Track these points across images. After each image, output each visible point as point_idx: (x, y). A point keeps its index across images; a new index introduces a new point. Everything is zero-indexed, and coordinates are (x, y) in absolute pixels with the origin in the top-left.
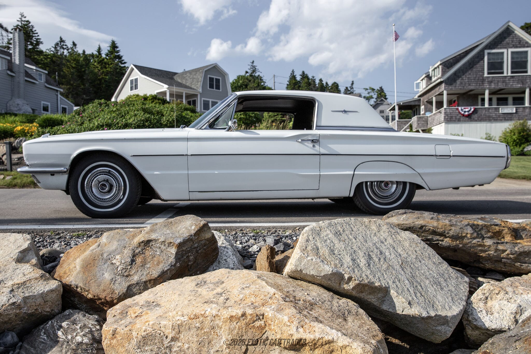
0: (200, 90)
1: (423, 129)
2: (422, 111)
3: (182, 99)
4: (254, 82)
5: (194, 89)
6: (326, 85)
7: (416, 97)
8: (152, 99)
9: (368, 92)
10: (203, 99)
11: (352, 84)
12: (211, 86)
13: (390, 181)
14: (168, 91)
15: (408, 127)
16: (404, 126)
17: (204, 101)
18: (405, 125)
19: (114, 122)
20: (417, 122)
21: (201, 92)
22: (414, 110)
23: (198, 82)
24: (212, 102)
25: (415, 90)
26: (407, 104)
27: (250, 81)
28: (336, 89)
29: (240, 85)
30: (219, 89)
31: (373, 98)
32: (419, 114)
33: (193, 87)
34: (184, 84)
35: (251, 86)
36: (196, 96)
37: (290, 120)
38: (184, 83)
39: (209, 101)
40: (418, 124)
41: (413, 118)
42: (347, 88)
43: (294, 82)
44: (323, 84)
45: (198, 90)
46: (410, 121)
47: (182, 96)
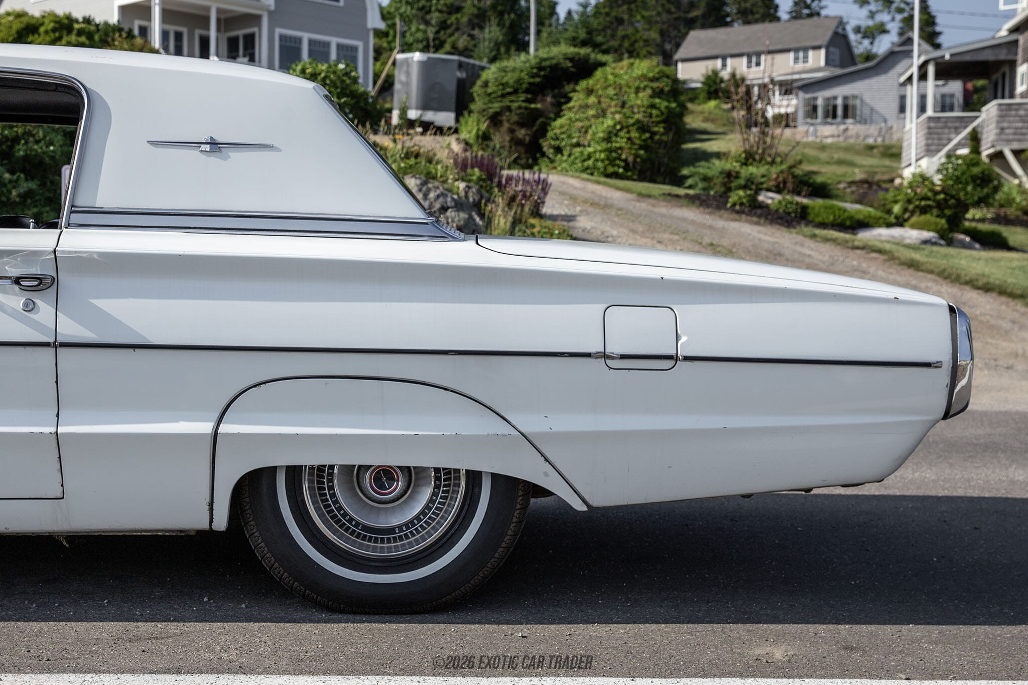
0: (269, 1)
1: (1017, 146)
2: (1022, 84)
3: (207, 27)
7: (1004, 33)
8: (54, 30)
9: (871, 12)
10: (278, 31)
13: (398, 467)
14: (157, 1)
15: (965, 138)
16: (953, 136)
17: (282, 38)
18: (957, 131)
20: (998, 122)
21: (273, 8)
22: (994, 77)
24: (311, 42)
25: (1002, 7)
26: (968, 58)
31: (885, 31)
32: (1012, 96)
36: (255, 19)
37: (555, 110)
39: (299, 40)
40: (1002, 129)
41: (984, 109)
45: (264, 0)
46: (977, 117)
47: (207, 19)
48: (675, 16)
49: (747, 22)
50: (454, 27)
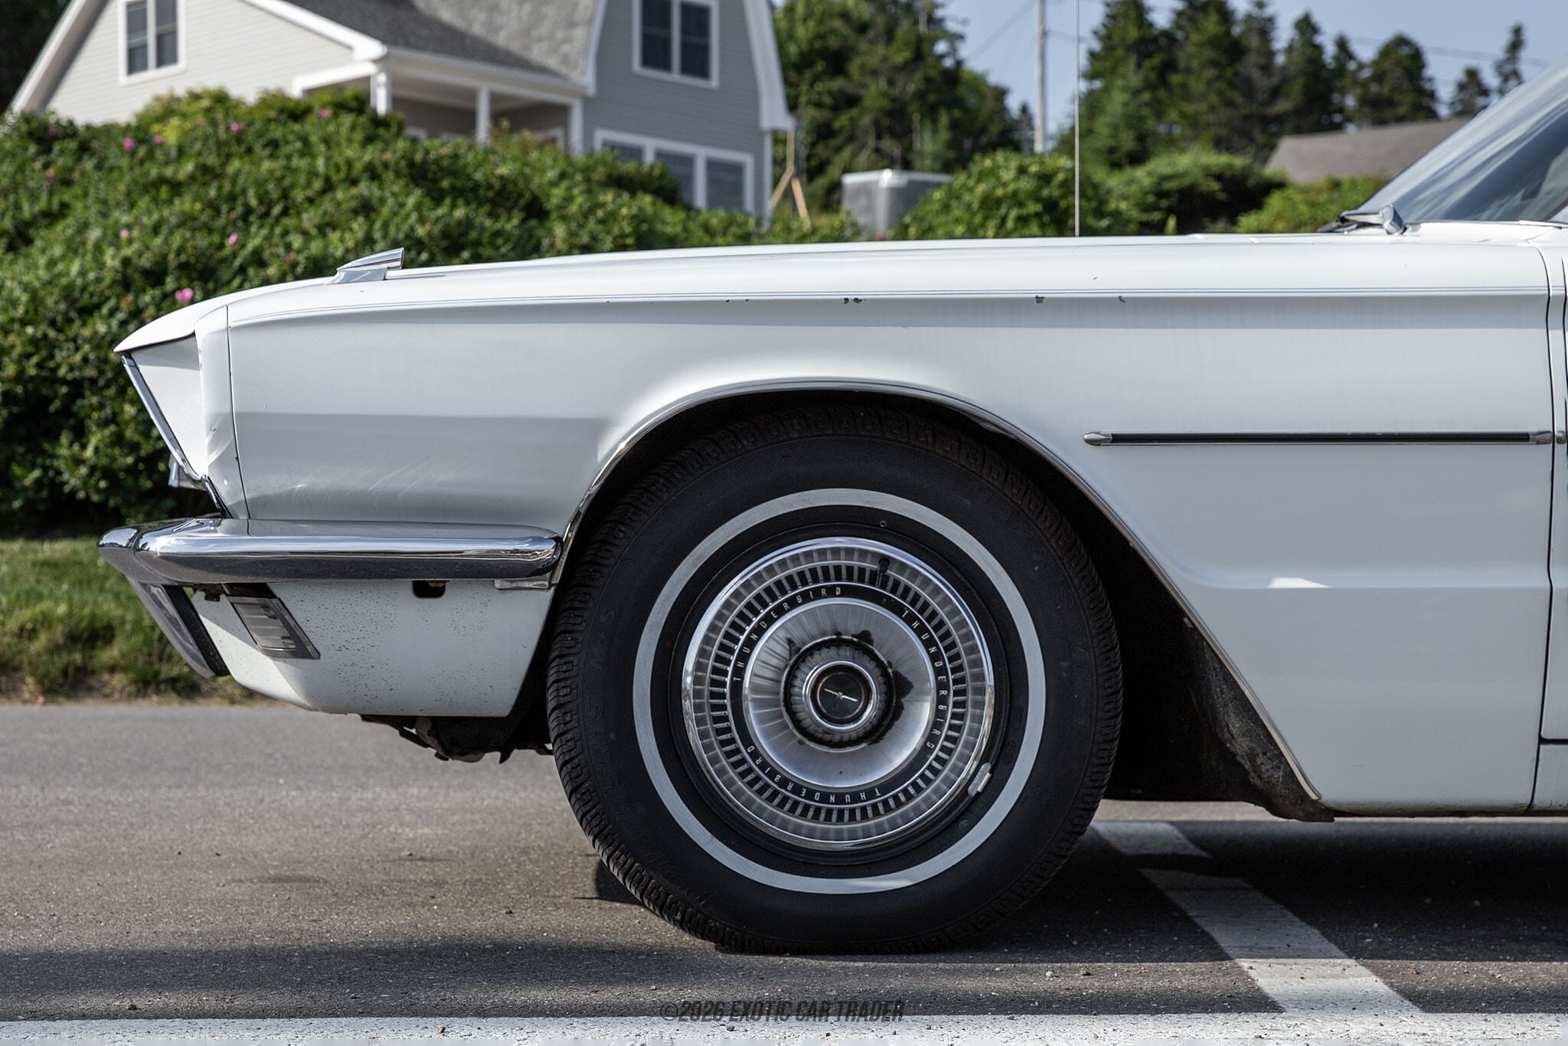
0: (586, 77)
3: (473, 131)
4: (890, 35)
5: (543, 70)
6: (1336, 58)
10: (601, 135)
11: (1516, 44)
12: (655, 54)
14: (382, 78)
19: (227, 251)
21: (591, 91)
23: (571, 25)
27: (863, 28)
28: (1406, 84)
29: (802, 54)
30: (703, 72)
33: (537, 54)
34: (475, 39)
35: (873, 61)
36: (557, 112)
38: (477, 29)
39: (638, 152)
42: (1472, 74)
43: (1133, 33)
44: (1318, 49)
45: (575, 76)
47: (471, 112)
48: (1244, 111)
49: (1380, 122)
50: (846, 135)
